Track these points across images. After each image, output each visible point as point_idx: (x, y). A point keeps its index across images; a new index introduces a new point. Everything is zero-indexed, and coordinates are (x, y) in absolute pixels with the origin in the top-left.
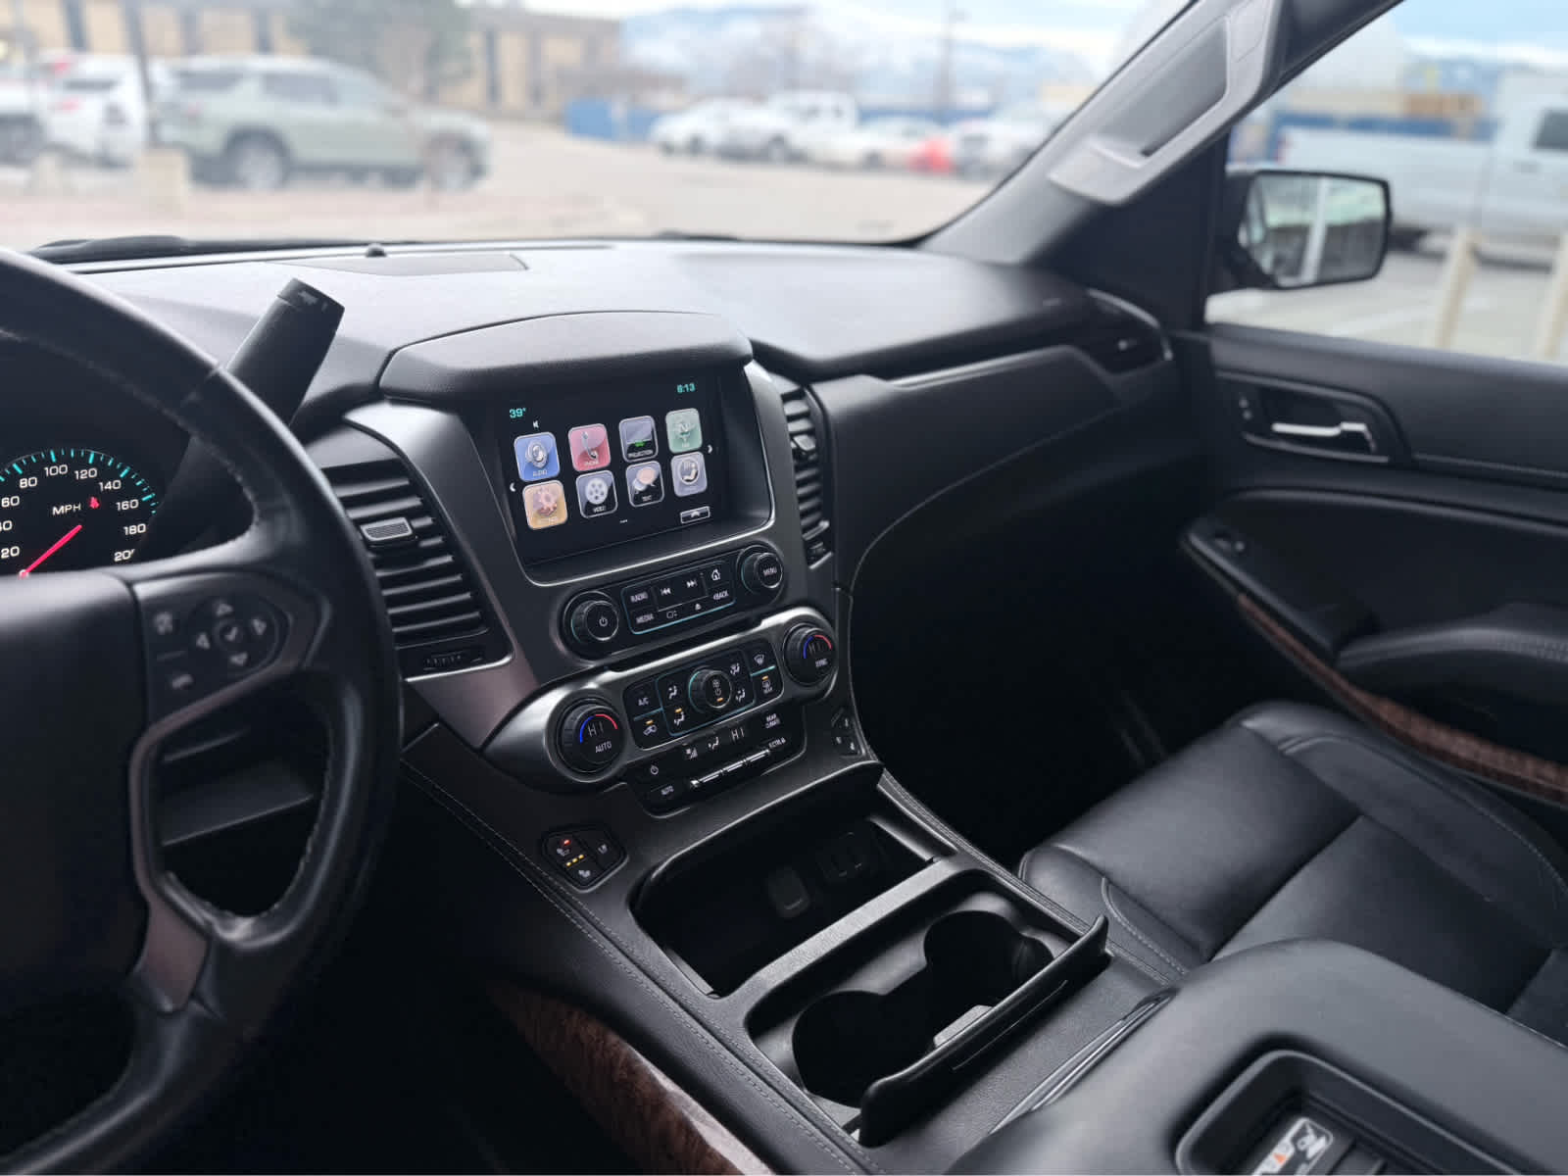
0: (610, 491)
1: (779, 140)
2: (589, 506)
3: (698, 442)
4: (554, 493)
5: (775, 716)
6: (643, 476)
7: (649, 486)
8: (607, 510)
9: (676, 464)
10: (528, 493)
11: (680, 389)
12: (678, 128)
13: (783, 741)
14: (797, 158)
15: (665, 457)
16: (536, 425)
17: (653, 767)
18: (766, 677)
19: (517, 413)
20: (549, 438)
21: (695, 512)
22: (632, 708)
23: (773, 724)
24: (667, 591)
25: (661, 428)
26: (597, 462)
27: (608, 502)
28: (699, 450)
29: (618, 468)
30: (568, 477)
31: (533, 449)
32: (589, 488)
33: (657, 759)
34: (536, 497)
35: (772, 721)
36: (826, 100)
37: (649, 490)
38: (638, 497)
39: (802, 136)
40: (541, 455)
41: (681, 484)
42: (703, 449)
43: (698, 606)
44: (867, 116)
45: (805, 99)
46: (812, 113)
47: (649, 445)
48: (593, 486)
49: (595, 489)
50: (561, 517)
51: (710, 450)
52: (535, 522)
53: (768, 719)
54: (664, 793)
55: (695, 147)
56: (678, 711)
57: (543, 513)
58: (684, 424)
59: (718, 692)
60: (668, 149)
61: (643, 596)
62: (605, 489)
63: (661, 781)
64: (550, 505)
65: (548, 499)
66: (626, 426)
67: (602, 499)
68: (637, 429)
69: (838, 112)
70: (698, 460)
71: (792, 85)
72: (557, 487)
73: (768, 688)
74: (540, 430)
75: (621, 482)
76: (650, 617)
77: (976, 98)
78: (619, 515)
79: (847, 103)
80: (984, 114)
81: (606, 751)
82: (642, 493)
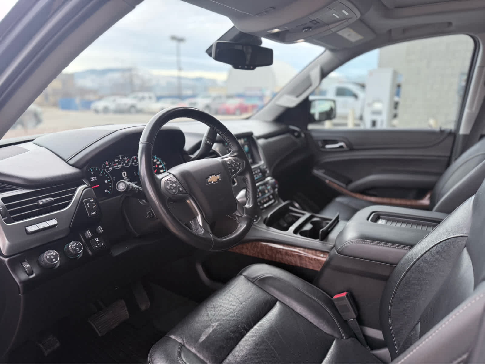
1: (133, 106)
12: (100, 105)
14: (139, 111)
36: (146, 95)
39: (140, 105)
44: (159, 98)
45: (140, 95)
46: (143, 98)
55: (106, 110)
60: (97, 111)
69: (150, 98)
71: (133, 91)
77: (189, 92)
79: (152, 95)
80: (194, 96)
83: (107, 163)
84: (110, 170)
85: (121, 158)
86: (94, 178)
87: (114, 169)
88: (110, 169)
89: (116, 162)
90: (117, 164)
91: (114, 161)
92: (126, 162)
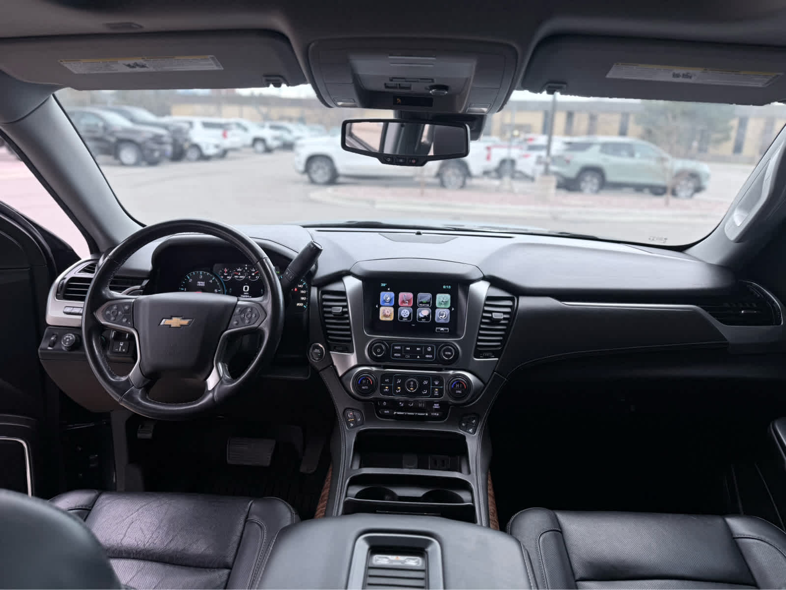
0: (410, 314)
2: (402, 318)
3: (449, 305)
4: (390, 311)
5: (438, 405)
6: (424, 312)
7: (425, 316)
8: (408, 320)
9: (437, 311)
10: (382, 309)
11: (444, 287)
13: (438, 414)
15: (433, 308)
16: (389, 289)
17: (385, 403)
18: (437, 390)
19: (383, 285)
20: (392, 294)
21: (442, 329)
22: (383, 381)
23: (436, 407)
24: (409, 349)
25: (434, 298)
26: (407, 304)
27: (409, 318)
28: (448, 308)
29: (415, 307)
30: (396, 307)
31: (387, 296)
32: (403, 312)
33: (386, 401)
34: (384, 311)
35: (436, 406)
37: (425, 317)
38: (420, 319)
40: (389, 299)
41: (438, 318)
42: (450, 309)
43: (418, 357)
47: (428, 303)
48: (404, 311)
49: (405, 313)
50: (391, 318)
51: (453, 309)
52: (382, 318)
53: (435, 405)
54: (385, 412)
56: (399, 388)
57: (385, 316)
58: (443, 299)
59: (412, 386)
61: (399, 348)
62: (408, 313)
63: (386, 408)
64: (388, 314)
65: (388, 312)
66: (420, 295)
67: (406, 316)
68: (425, 297)
70: (447, 312)
72: (392, 309)
73: (436, 393)
74: (390, 291)
75: (415, 312)
76: (399, 355)
78: (411, 323)
81: (366, 389)
82: (422, 318)
83: (226, 270)
84: (227, 279)
85: (246, 268)
86: (202, 282)
87: (233, 279)
88: (228, 277)
89: (239, 272)
90: (239, 274)
91: (236, 270)
92: (253, 274)
